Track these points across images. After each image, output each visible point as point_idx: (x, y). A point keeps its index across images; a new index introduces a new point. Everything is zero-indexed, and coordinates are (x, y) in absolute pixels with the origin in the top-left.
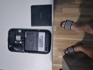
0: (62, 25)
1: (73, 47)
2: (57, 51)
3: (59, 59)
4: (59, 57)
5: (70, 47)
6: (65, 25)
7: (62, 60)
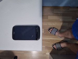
0: (50, 30)
1: (60, 43)
2: (45, 48)
3: (47, 55)
4: (47, 54)
5: (57, 43)
6: (52, 31)
7: (49, 56)
